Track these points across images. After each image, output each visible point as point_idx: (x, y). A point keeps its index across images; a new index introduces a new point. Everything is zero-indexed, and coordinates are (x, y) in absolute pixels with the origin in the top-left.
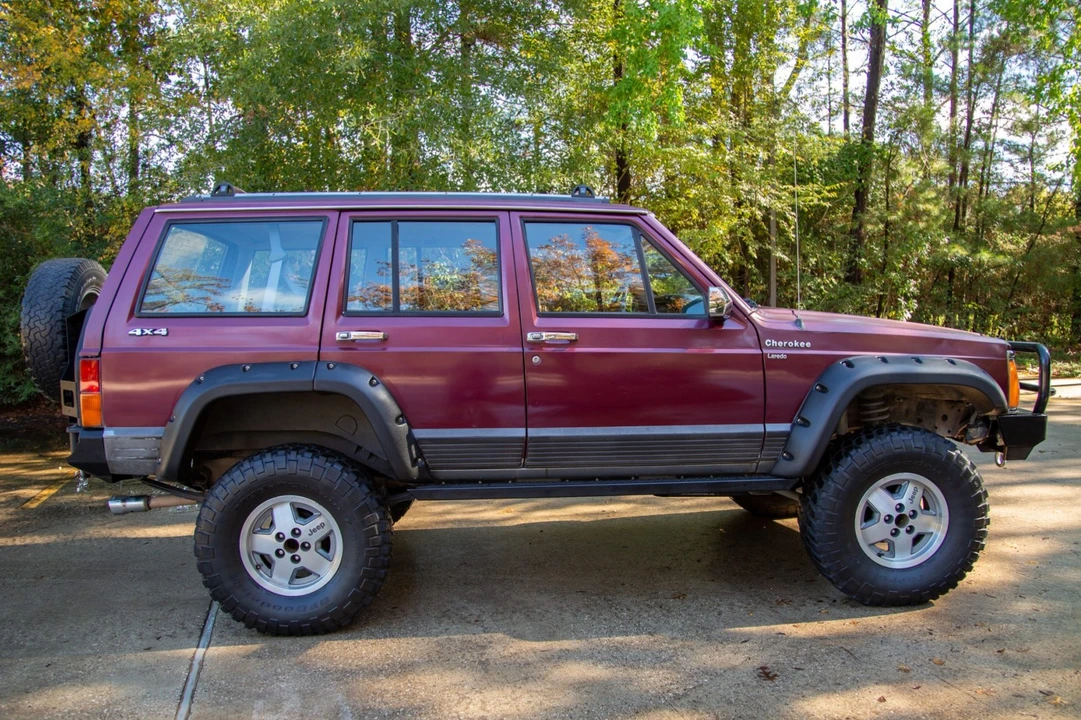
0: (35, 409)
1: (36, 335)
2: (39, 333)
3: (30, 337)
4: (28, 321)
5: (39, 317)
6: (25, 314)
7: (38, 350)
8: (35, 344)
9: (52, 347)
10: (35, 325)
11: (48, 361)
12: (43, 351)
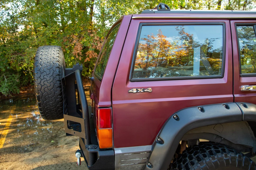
1: (45, 89)
2: (47, 88)
3: (41, 90)
4: (40, 81)
5: (47, 79)
6: (38, 78)
7: (46, 97)
8: (44, 94)
9: (54, 95)
10: (44, 83)
11: (51, 103)
12: (49, 98)
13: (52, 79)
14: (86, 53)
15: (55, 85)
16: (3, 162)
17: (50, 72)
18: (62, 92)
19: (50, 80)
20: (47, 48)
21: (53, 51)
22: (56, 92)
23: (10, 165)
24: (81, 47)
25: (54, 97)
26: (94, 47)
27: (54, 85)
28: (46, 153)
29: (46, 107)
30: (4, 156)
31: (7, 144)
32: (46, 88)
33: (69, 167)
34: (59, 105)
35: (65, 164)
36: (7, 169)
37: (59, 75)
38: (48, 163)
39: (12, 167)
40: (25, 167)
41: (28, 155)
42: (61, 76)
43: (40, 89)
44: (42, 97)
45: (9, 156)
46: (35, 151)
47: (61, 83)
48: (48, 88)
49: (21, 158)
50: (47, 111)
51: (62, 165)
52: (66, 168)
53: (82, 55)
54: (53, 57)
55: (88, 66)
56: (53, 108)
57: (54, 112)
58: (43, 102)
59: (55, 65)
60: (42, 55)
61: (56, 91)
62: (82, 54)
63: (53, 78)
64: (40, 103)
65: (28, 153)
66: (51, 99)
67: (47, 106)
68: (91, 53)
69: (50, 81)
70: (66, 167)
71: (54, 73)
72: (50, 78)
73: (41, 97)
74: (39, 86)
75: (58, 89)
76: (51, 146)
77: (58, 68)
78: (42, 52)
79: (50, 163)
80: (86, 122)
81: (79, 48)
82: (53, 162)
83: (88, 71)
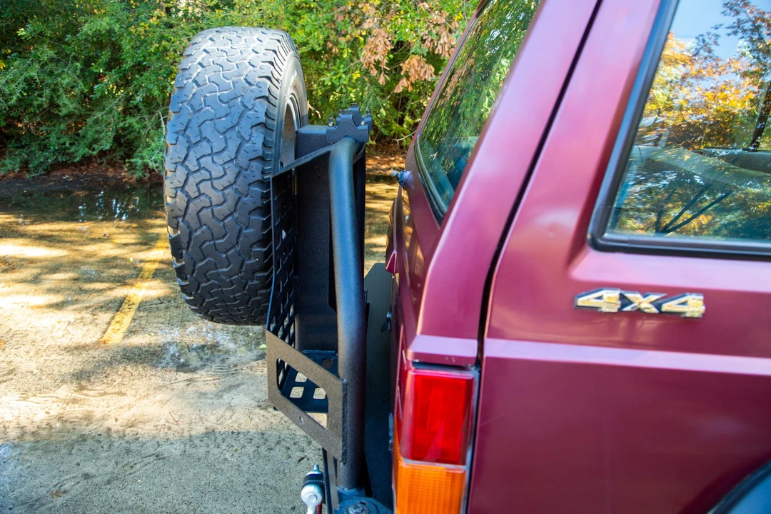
0: (88, 167)
1: (201, 214)
2: (210, 210)
3: (187, 217)
4: (182, 180)
5: (210, 172)
6: (176, 163)
7: (204, 246)
8: (199, 232)
9: (237, 243)
10: (199, 190)
11: (225, 270)
12: (216, 250)
13: (230, 176)
14: (401, 65)
15: (244, 199)
16: (112, 394)
17: (226, 143)
18: (271, 230)
19: (222, 177)
20: (230, 36)
21: (250, 50)
22: (244, 231)
23: (129, 409)
24: (388, 43)
25: (238, 248)
26: (427, 43)
27: (239, 199)
28: (238, 386)
29: (204, 285)
30: (119, 373)
31: (135, 331)
32: (204, 211)
33: (300, 455)
34: (255, 282)
35: (288, 440)
36: (116, 421)
37: (262, 159)
38: (236, 426)
39: (133, 419)
40: (167, 424)
41: (186, 383)
42: (272, 162)
43: (183, 213)
44: (189, 243)
45: (132, 375)
46: (207, 371)
47: (269, 192)
48: (212, 211)
49: (164, 389)
50: (209, 298)
51: (278, 443)
52: (290, 457)
53: (388, 69)
54: (245, 79)
55: (403, 104)
56: (233, 292)
57: (237, 305)
58: (195, 264)
59: (252, 112)
60: (203, 66)
61: (247, 228)
62: (387, 65)
63: (237, 170)
64: (182, 267)
65: (187, 375)
66: (224, 256)
67: (208, 280)
68: (416, 64)
69: (225, 182)
70: (290, 452)
71: (242, 151)
72: (224, 170)
73: (185, 246)
74: (177, 200)
75: (253, 217)
76: (255, 363)
77: (261, 129)
78: (208, 52)
79: (242, 426)
80: (349, 394)
81: (381, 46)
82: (253, 423)
83: (401, 122)
